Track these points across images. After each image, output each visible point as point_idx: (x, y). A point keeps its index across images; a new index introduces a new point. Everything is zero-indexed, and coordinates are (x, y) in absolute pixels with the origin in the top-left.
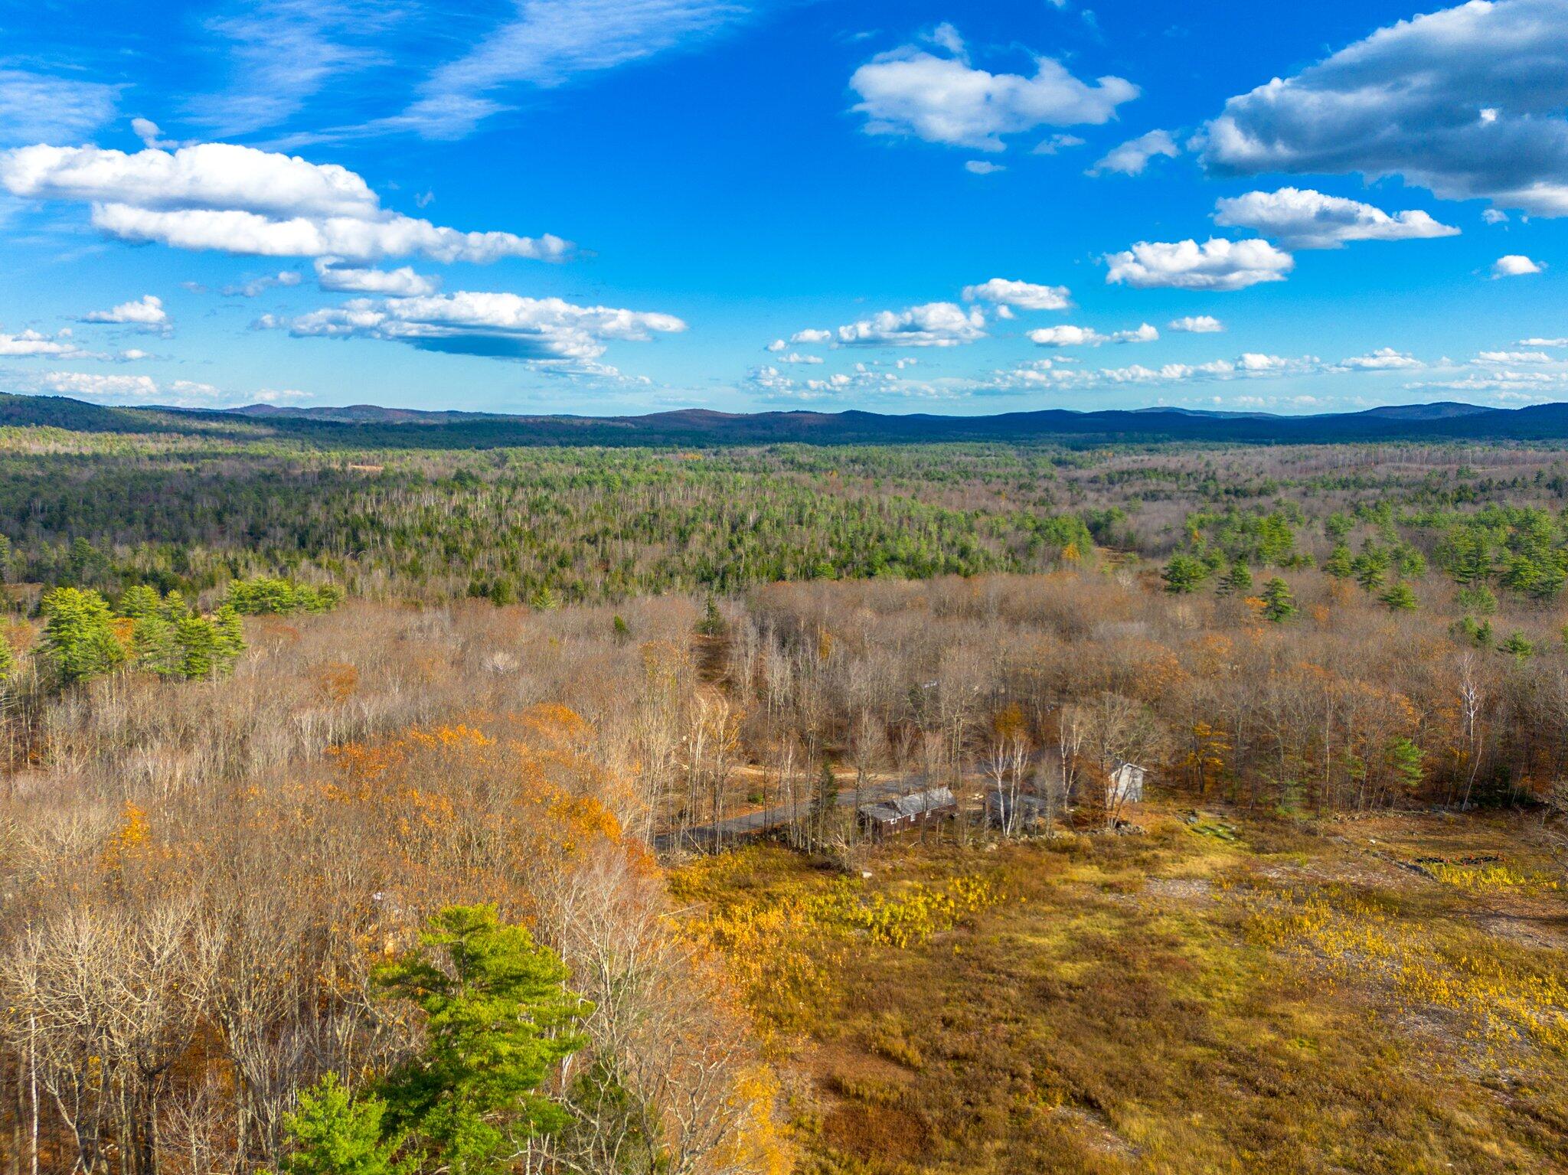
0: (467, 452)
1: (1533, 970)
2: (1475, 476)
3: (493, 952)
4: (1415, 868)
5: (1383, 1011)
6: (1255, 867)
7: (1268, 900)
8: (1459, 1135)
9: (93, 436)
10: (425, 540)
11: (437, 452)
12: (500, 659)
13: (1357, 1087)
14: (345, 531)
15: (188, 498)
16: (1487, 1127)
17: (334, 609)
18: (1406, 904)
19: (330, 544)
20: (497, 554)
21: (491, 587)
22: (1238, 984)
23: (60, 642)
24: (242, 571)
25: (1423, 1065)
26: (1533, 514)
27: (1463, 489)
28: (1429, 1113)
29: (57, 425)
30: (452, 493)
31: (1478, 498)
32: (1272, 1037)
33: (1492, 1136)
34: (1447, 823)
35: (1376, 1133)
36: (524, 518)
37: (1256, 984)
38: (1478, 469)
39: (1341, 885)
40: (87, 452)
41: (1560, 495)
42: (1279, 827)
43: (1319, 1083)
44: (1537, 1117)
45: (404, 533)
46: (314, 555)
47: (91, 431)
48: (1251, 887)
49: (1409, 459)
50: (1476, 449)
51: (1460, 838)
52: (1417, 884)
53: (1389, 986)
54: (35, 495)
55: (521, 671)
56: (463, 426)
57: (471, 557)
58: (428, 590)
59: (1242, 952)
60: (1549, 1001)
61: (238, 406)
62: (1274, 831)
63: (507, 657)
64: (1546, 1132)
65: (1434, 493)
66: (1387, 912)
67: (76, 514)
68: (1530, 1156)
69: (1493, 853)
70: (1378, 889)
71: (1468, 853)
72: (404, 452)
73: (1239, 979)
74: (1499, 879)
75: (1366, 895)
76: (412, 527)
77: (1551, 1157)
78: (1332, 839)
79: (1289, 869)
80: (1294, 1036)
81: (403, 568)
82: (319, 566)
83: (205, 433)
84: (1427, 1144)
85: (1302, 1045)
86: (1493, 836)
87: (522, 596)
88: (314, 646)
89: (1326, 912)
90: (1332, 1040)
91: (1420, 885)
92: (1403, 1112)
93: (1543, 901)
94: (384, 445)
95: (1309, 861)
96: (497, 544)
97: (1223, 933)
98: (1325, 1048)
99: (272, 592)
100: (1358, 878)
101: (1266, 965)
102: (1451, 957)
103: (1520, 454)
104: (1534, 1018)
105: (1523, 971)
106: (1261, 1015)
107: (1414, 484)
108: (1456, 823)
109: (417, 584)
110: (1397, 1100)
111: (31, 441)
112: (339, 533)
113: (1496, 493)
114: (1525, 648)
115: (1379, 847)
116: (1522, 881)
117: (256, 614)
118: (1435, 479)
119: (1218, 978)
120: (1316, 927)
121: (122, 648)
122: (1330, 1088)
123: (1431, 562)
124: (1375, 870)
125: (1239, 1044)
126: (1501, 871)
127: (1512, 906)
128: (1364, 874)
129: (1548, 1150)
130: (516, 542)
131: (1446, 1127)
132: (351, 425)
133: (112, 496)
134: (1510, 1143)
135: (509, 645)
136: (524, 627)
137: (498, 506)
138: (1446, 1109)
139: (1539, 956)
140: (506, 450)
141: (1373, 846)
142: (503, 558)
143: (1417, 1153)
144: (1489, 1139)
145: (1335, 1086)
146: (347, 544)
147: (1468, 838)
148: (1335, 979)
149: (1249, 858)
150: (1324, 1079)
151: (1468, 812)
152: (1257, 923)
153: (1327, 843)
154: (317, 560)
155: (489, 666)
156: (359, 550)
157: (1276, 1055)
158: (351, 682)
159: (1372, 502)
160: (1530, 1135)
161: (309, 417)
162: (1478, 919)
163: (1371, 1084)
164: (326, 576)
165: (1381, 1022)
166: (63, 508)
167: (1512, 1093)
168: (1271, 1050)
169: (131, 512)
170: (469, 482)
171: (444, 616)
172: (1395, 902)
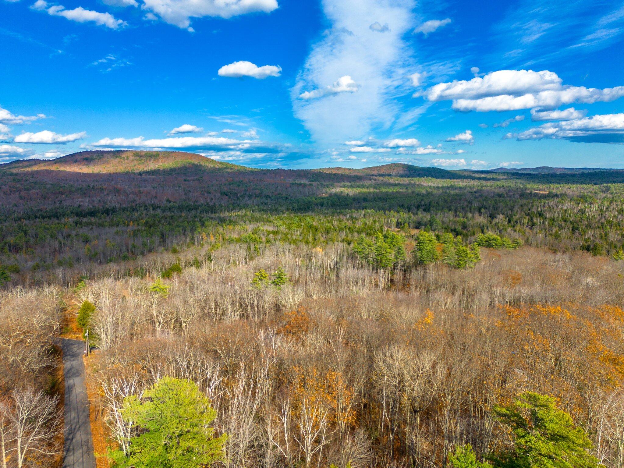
0: (589, 186)
3: (550, 421)
9: (443, 180)
10: (563, 223)
11: (574, 186)
12: (590, 280)
14: (527, 217)
15: (470, 203)
17: (517, 248)
19: (520, 222)
20: (598, 232)
21: (592, 247)
23: (420, 249)
24: (485, 231)
29: (432, 176)
30: (579, 204)
36: (614, 216)
40: (440, 185)
45: (554, 219)
46: (514, 226)
47: (442, 179)
54: (422, 200)
55: (600, 287)
56: (588, 174)
57: (585, 232)
58: (562, 245)
61: (493, 169)
63: (594, 280)
67: (433, 207)
72: (559, 185)
76: (557, 218)
81: (551, 235)
82: (515, 231)
83: (479, 179)
87: (608, 252)
88: (506, 263)
94: (551, 183)
96: (599, 227)
99: (494, 239)
109: (556, 241)
111: (424, 182)
112: (525, 218)
117: (486, 247)
121: (438, 255)
130: (608, 227)
132: (537, 175)
133: (446, 201)
135: (596, 274)
136: (605, 267)
137: (601, 210)
140: (609, 185)
142: (600, 234)
146: (528, 223)
154: (514, 229)
155: (584, 282)
156: (533, 225)
158: (518, 279)
161: (520, 172)
164: (517, 235)
166: (430, 205)
169: (450, 207)
170: (588, 199)
171: (566, 257)
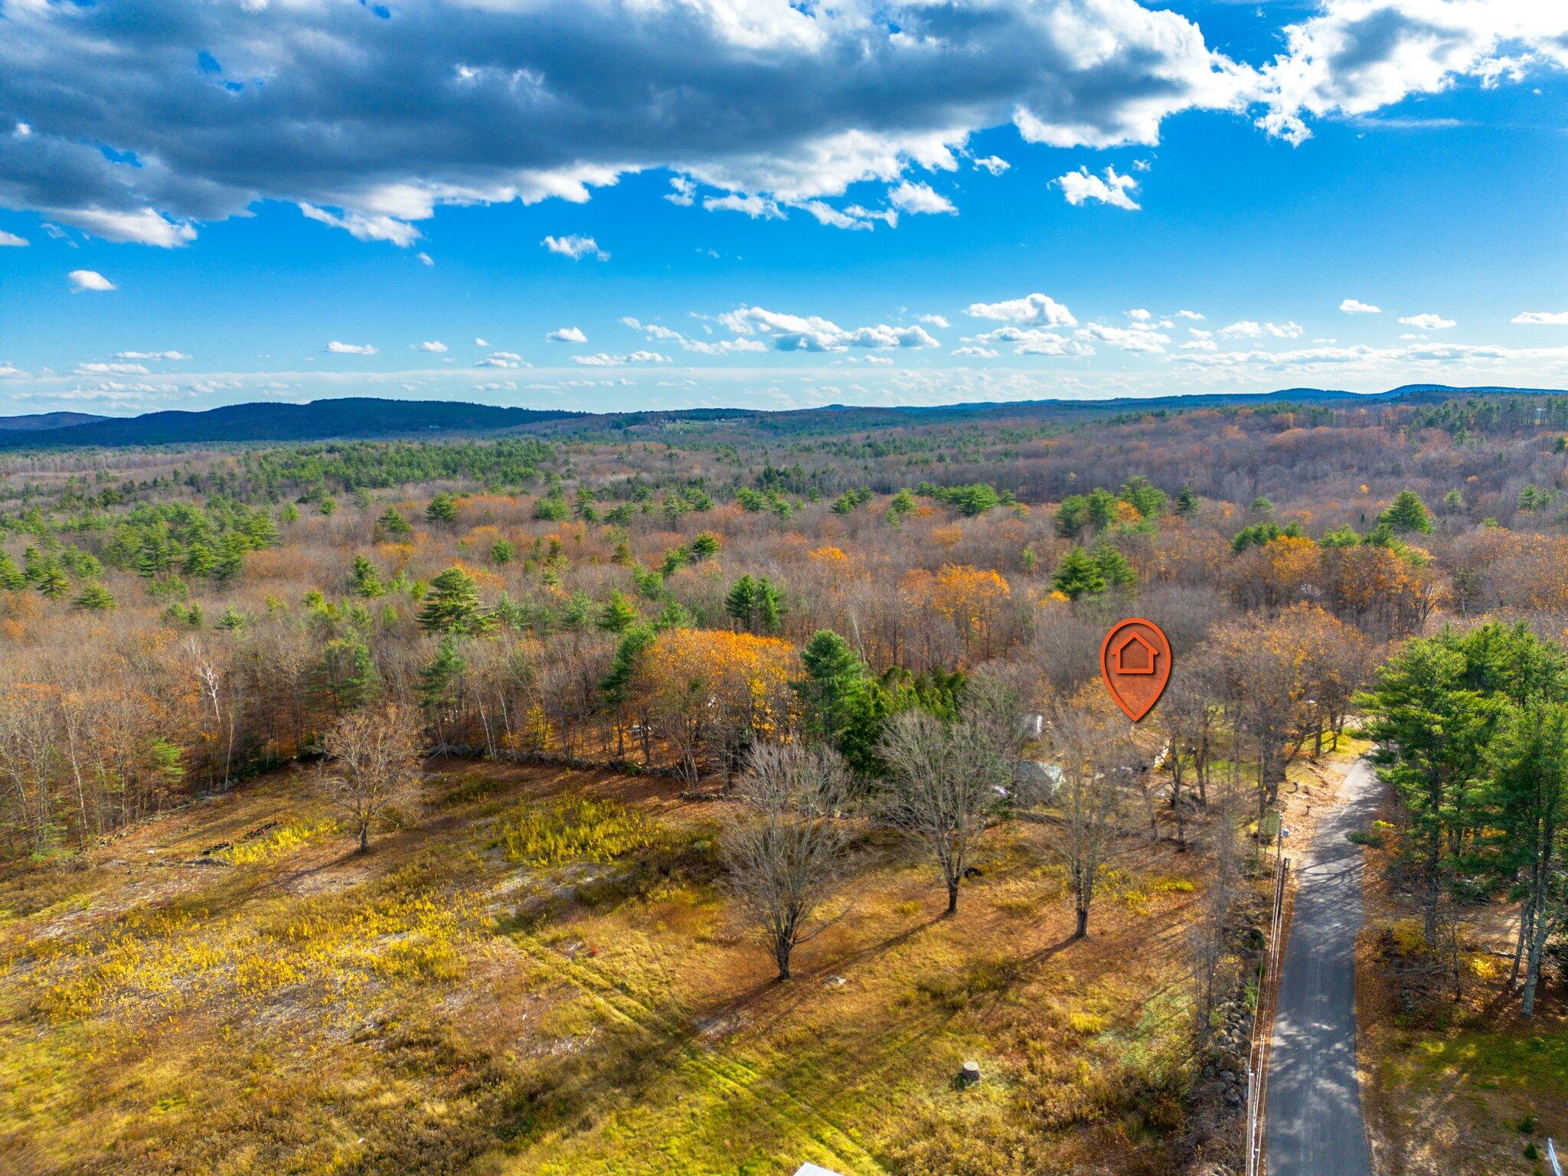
1: (351, 911)
2: (115, 480)
4: (205, 862)
5: (235, 1022)
6: (29, 933)
7: (62, 964)
8: (358, 1105)
13: (243, 1119)
16: (375, 1081)
18: (213, 901)
22: (60, 1081)
25: (296, 1054)
26: (184, 508)
27: (107, 492)
28: (322, 1100)
31: (125, 499)
32: (129, 1118)
33: (383, 1087)
34: (217, 807)
35: (282, 1155)
37: (84, 1068)
38: (113, 473)
39: (138, 910)
41: (199, 491)
42: (42, 876)
43: (202, 1137)
44: (410, 1044)
48: (35, 958)
49: (43, 468)
50: (107, 456)
51: (234, 816)
52: (214, 877)
53: (232, 993)
59: (50, 1040)
60: (375, 933)
62: (36, 884)
64: (421, 1054)
65: (79, 498)
66: (197, 918)
68: (418, 1085)
69: (270, 819)
70: (180, 898)
71: (250, 827)
73: (60, 1073)
74: (288, 840)
75: (170, 909)
77: (434, 1074)
78: (107, 866)
79: (72, 917)
80: (153, 1102)
84: (333, 1133)
85: (166, 1107)
86: (262, 803)
89: (133, 946)
90: (200, 1083)
91: (218, 876)
92: (298, 1115)
93: (331, 846)
95: (92, 899)
97: (16, 1031)
98: (194, 1095)
100: (151, 896)
101: (89, 1039)
102: (277, 933)
103: (150, 457)
104: (369, 953)
105: (345, 915)
106: (104, 1101)
107: (56, 492)
108: (225, 803)
110: (288, 1106)
113: (139, 494)
114: (239, 622)
115: (159, 855)
116: (307, 834)
118: (76, 485)
119: (29, 1088)
120: (131, 968)
122: (216, 1137)
123: (104, 564)
124: (166, 880)
125: (92, 1152)
126: (287, 833)
127: (308, 860)
128: (156, 889)
129: (430, 1069)
131: (341, 1104)
134: (399, 1084)
138: (332, 1086)
139: (350, 896)
141: (153, 856)
143: (328, 1149)
144: (382, 1092)
145: (220, 1131)
147: (242, 813)
148: (173, 1014)
149: (17, 926)
150: (205, 1130)
151: (231, 789)
152: (59, 997)
153: (103, 872)
157: (142, 1137)
159: (17, 513)
160: (412, 1065)
162: (283, 886)
163: (256, 1105)
165: (238, 1034)
167: (381, 1035)
168: (135, 1134)
172: (200, 904)
